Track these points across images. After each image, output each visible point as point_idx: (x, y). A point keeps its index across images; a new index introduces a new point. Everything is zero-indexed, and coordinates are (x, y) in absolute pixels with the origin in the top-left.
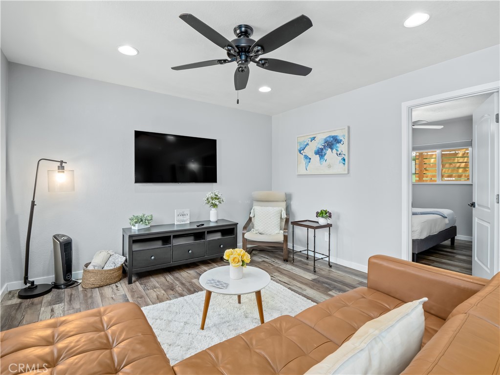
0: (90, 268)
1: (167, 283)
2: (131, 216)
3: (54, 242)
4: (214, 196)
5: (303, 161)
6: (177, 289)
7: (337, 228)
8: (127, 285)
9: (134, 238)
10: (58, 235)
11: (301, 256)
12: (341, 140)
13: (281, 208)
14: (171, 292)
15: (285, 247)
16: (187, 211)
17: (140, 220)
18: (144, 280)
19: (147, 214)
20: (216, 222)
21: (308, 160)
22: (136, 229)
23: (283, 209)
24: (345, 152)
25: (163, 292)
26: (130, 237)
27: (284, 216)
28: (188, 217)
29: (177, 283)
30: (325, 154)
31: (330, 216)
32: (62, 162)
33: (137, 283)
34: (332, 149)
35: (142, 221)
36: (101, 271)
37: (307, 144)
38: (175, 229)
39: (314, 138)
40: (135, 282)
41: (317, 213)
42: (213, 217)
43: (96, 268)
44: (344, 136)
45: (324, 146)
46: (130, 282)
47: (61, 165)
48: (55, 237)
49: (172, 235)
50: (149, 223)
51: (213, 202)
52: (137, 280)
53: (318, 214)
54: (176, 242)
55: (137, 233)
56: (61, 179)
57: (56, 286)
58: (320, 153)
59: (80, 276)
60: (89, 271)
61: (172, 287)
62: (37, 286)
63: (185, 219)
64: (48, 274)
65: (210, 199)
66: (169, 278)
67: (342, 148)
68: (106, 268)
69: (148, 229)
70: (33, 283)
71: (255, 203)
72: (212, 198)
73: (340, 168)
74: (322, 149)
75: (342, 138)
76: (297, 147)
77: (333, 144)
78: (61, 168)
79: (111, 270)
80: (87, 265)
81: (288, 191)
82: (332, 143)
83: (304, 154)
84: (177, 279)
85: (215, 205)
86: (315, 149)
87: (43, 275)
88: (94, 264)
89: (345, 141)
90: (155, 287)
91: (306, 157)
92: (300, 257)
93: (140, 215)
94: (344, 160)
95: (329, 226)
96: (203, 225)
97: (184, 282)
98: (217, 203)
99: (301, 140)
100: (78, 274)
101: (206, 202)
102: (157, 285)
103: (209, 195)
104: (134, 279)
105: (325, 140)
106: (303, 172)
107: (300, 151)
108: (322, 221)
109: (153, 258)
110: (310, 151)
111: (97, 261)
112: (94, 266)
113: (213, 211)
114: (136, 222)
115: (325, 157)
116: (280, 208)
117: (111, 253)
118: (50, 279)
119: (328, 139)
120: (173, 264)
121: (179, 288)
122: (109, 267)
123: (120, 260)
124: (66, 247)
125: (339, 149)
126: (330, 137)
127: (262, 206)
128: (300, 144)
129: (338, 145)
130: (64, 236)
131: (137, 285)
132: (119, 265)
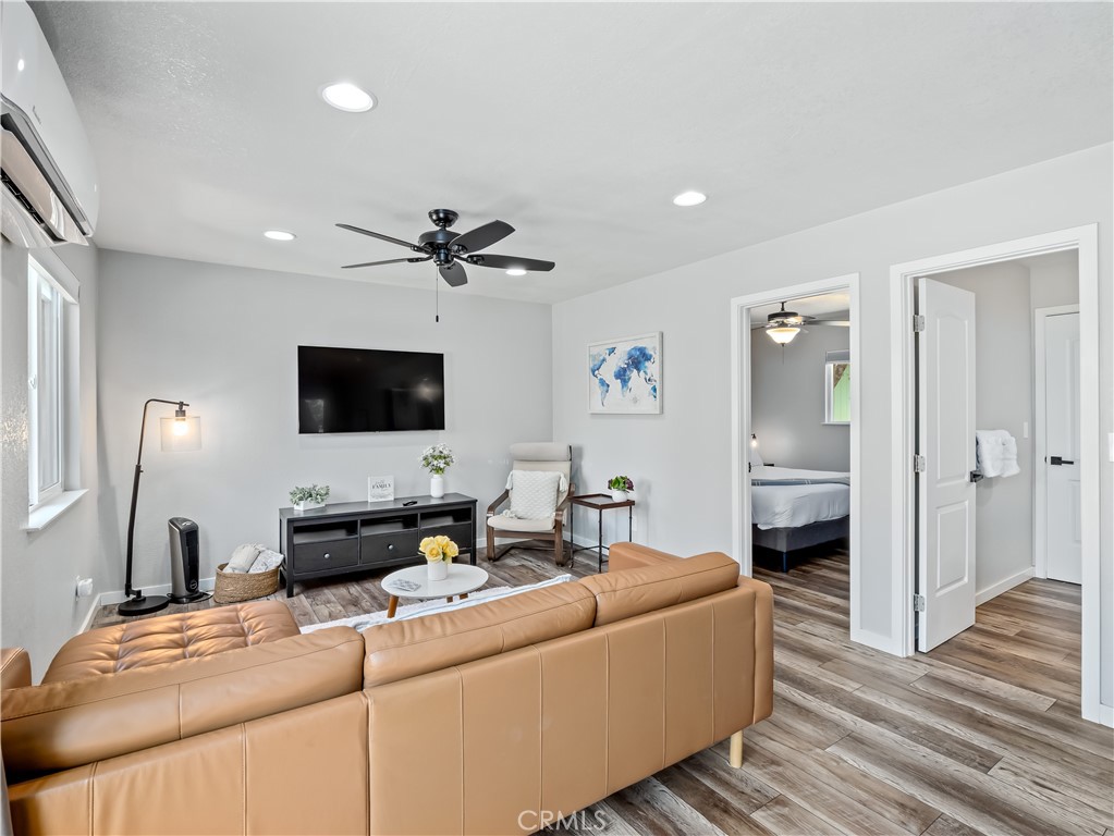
0: (227, 570)
1: (349, 597)
2: (293, 489)
3: (171, 529)
4: (437, 453)
5: (598, 389)
6: (363, 604)
7: (646, 507)
8: (286, 599)
9: (297, 524)
10: (177, 519)
11: (590, 557)
12: (651, 356)
13: (561, 472)
14: (353, 608)
15: (557, 541)
16: (389, 480)
17: (308, 495)
18: (314, 593)
19: (321, 485)
20: (442, 498)
21: (605, 388)
22: (300, 509)
23: (562, 476)
24: (656, 377)
25: (340, 608)
26: (290, 521)
27: (564, 487)
28: (391, 490)
29: (366, 596)
30: (629, 379)
31: (631, 488)
32: (181, 404)
33: (302, 597)
34: (639, 370)
35: (311, 496)
36: (245, 576)
37: (604, 360)
38: (369, 509)
39: (612, 350)
40: (297, 594)
41: (610, 482)
42: (435, 490)
43: (236, 572)
44: (654, 348)
45: (628, 364)
46: (290, 595)
47: (181, 408)
48: (171, 521)
49: (359, 519)
50: (322, 500)
51: (435, 463)
52: (302, 592)
53: (613, 484)
54: (366, 532)
55: (302, 515)
56: (180, 430)
57: (174, 599)
58: (622, 375)
59: (211, 586)
60: (225, 576)
61: (356, 601)
62: (145, 599)
63: (386, 492)
64: (162, 582)
65: (430, 459)
66: (355, 589)
67: (652, 368)
68: (251, 572)
69: (323, 509)
70: (139, 593)
71: (516, 464)
72: (433, 457)
73: (649, 405)
74: (625, 370)
75: (652, 353)
76: (589, 365)
77: (640, 362)
78: (181, 413)
79: (259, 575)
80: (222, 567)
81: (574, 443)
82: (638, 359)
83: (599, 377)
84: (368, 591)
85: (438, 470)
86: (615, 369)
87: (154, 584)
88: (234, 566)
89: (656, 357)
90: (329, 602)
91: (602, 382)
92: (588, 559)
93: (307, 485)
94: (655, 390)
95: (630, 503)
96: (415, 503)
97: (377, 594)
98: (442, 466)
99: (595, 351)
100: (207, 582)
101: (424, 462)
102: (333, 599)
103: (428, 451)
104: (295, 591)
105: (629, 353)
106: (598, 408)
107: (593, 372)
108: (618, 496)
109: (327, 556)
110: (608, 372)
111: (238, 561)
112: (234, 569)
113: (436, 479)
114: (301, 499)
115: (630, 384)
116: (557, 473)
117: (261, 549)
118: (163, 589)
119: (633, 352)
120: (360, 566)
121: (366, 603)
122: (257, 569)
123: (275, 559)
124: (190, 538)
125: (648, 371)
126: (635, 349)
127: (525, 470)
128: (593, 357)
129: (647, 364)
130: (185, 520)
131: (302, 600)
132: (272, 567)
